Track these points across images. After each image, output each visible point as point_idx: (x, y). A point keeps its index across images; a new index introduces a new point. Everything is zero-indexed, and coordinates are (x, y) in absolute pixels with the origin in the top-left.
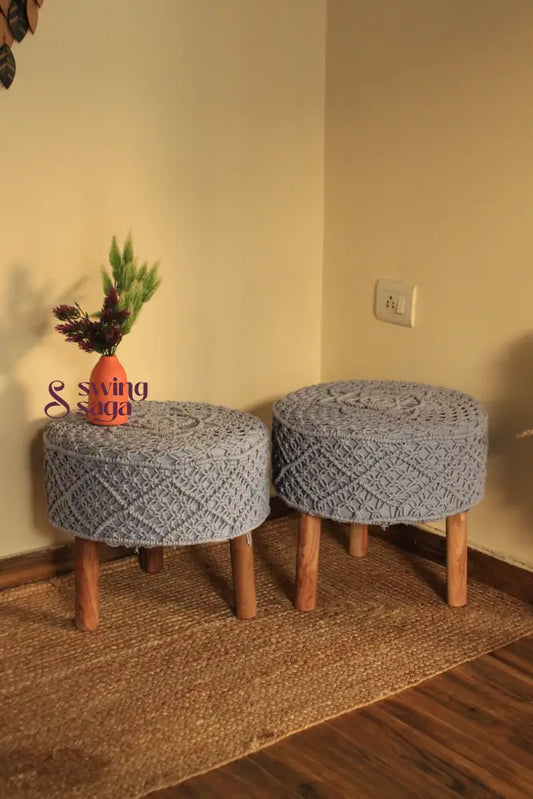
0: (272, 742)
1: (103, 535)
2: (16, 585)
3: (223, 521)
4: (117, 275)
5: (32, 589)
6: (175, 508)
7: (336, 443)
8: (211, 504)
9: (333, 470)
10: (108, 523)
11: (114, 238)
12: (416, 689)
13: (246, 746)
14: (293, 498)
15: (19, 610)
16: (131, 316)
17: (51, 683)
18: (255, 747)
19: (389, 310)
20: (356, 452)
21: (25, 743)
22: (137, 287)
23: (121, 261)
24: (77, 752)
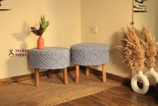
0: (69, 101)
1: (39, 67)
2: (25, 80)
3: (61, 65)
4: (42, 22)
5: (28, 81)
6: (52, 62)
7: (81, 51)
8: (58, 62)
9: (81, 56)
10: (40, 65)
11: (41, 15)
12: (96, 94)
13: (64, 101)
14: (74, 62)
15: (25, 84)
16: (44, 29)
17: (30, 93)
18: (65, 101)
19: (92, 31)
20: (85, 52)
21: (24, 101)
22: (46, 24)
23: (43, 19)
24: (34, 102)
